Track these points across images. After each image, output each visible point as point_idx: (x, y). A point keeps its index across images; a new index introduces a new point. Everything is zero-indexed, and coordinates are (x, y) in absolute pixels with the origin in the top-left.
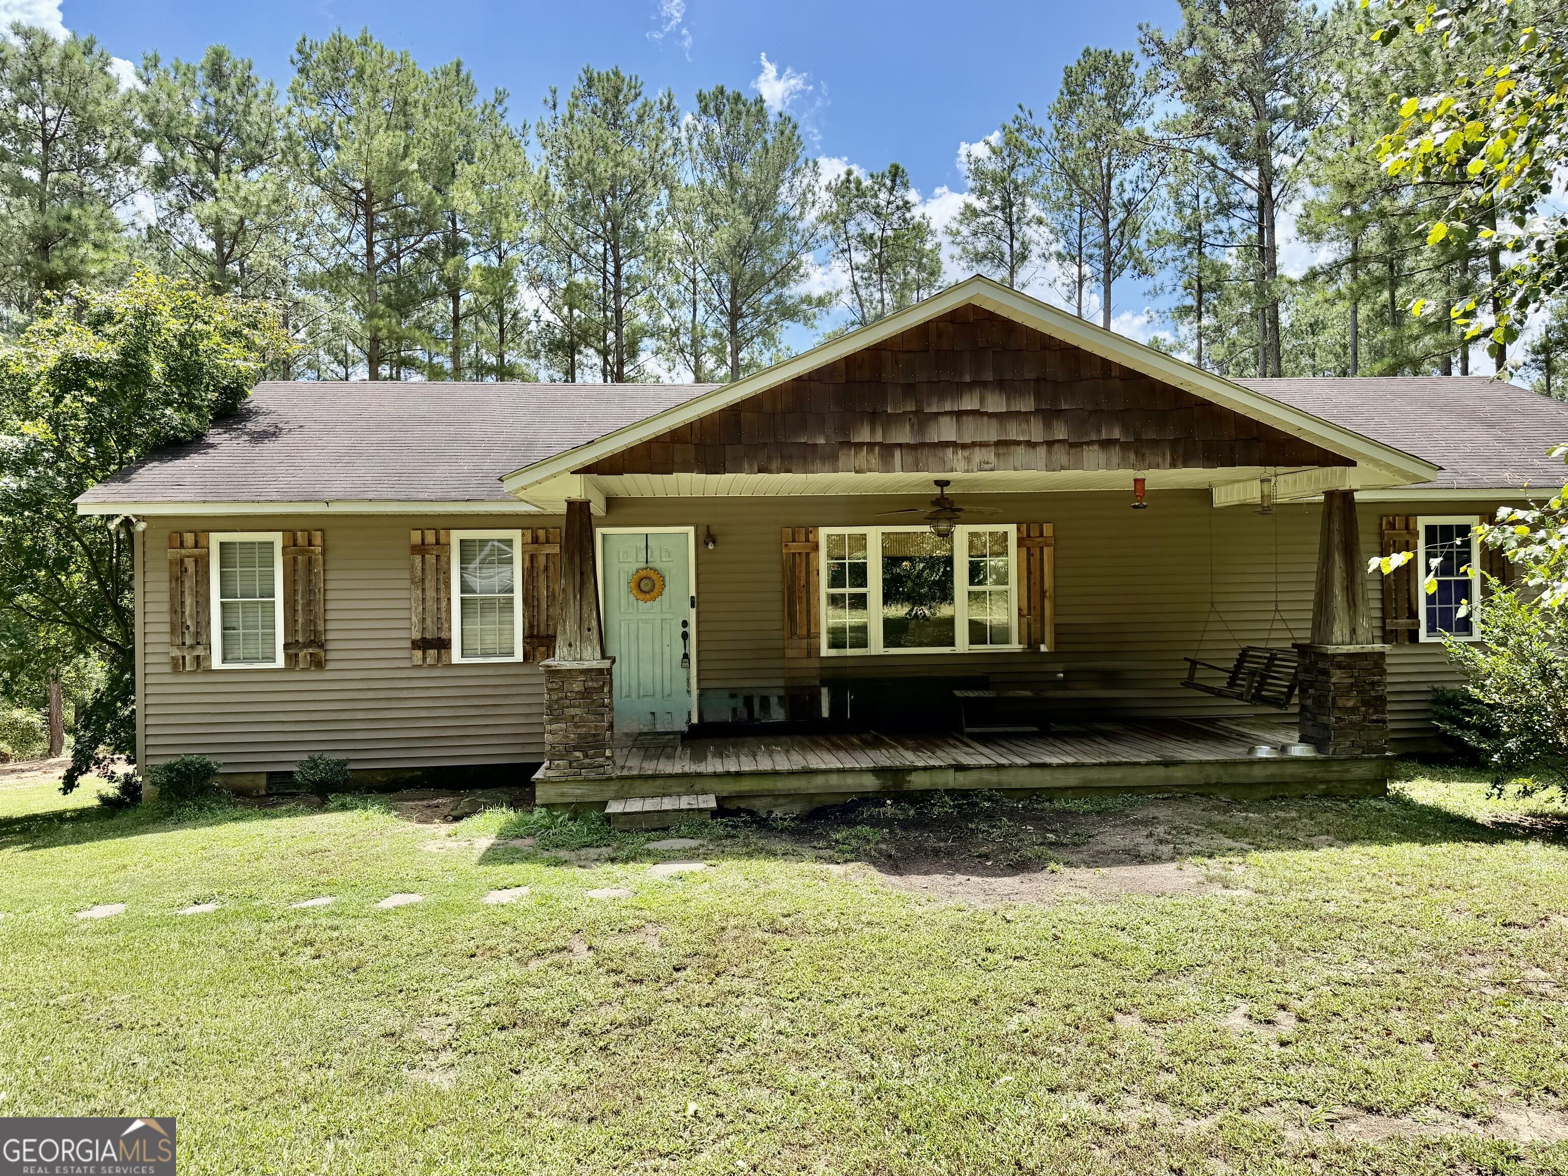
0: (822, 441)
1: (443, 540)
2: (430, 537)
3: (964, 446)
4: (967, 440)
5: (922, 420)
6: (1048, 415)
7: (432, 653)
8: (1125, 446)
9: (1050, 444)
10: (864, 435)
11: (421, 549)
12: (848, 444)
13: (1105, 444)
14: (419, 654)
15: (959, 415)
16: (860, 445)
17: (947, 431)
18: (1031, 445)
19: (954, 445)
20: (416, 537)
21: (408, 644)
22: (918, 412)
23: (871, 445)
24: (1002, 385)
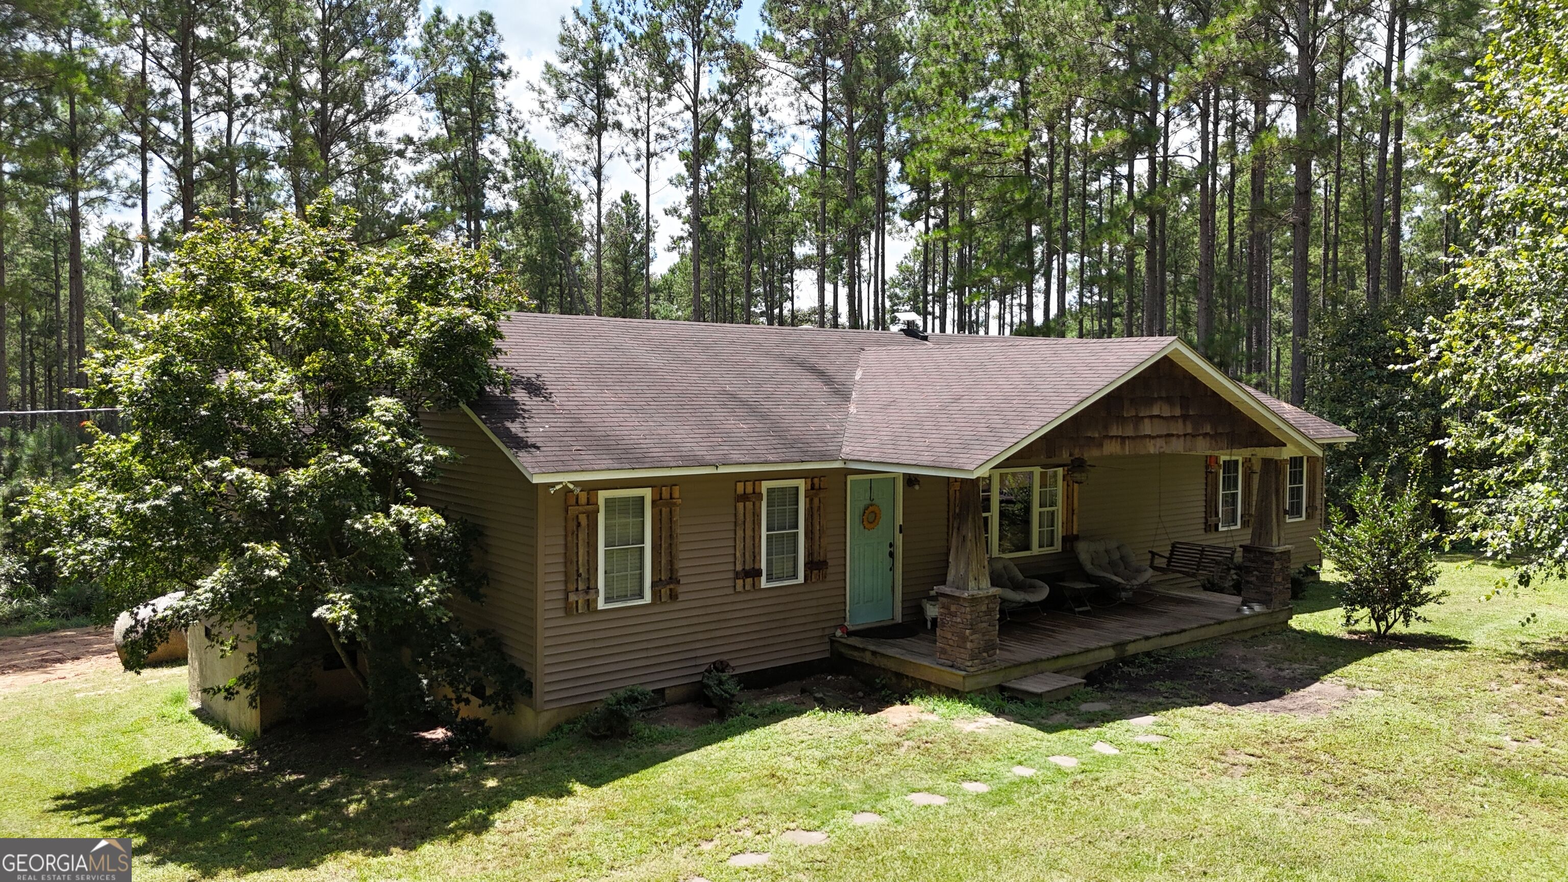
0: (1097, 436)
1: (757, 491)
2: (749, 490)
3: (1153, 438)
4: (1154, 434)
5: (1138, 420)
6: (1185, 417)
7: (749, 581)
8: (1212, 437)
9: (1185, 435)
10: (1114, 431)
11: (744, 497)
12: (1107, 437)
13: (1205, 435)
14: (740, 582)
15: (1151, 417)
16: (1112, 437)
17: (1147, 428)
18: (1178, 436)
19: (1150, 437)
20: (740, 487)
21: (731, 575)
22: (1137, 416)
23: (1117, 437)
24: (1169, 400)
